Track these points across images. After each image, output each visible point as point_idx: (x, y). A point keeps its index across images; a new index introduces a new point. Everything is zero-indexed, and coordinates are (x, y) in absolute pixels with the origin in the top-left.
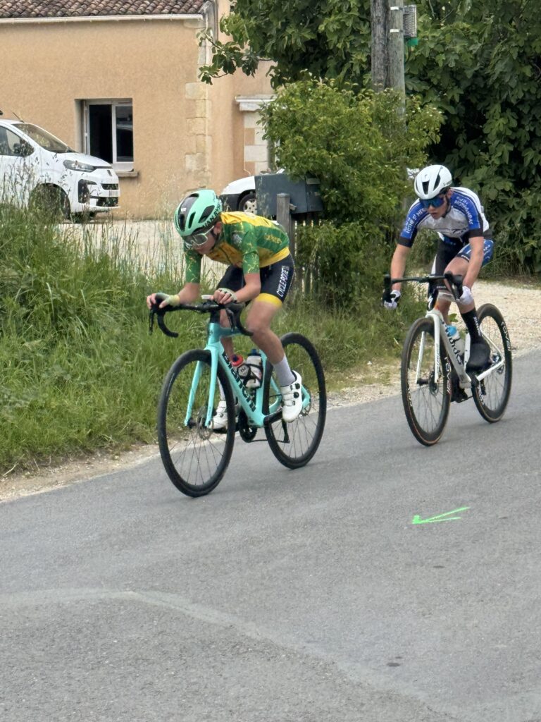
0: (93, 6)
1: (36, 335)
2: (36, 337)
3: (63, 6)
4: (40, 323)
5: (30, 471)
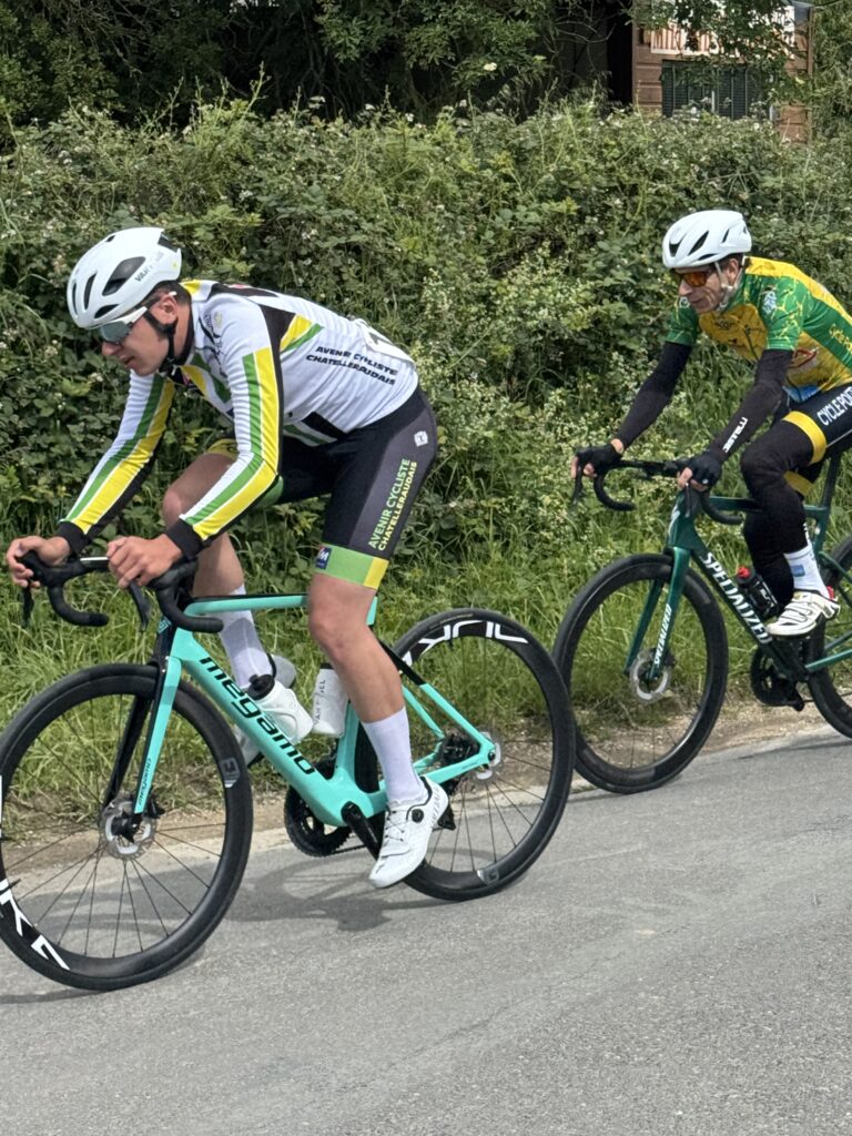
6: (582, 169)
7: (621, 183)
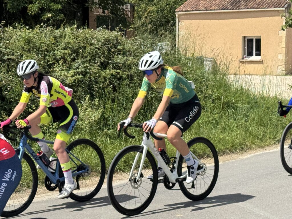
0: (249, 6)
3: (239, 6)
6: (72, 42)
7: (82, 46)
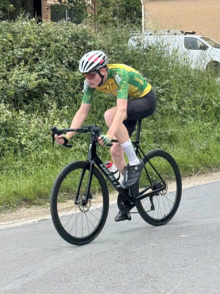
1: (208, 121)
2: (209, 121)
4: (210, 116)
5: (206, 174)
6: (33, 38)
7: (45, 43)
